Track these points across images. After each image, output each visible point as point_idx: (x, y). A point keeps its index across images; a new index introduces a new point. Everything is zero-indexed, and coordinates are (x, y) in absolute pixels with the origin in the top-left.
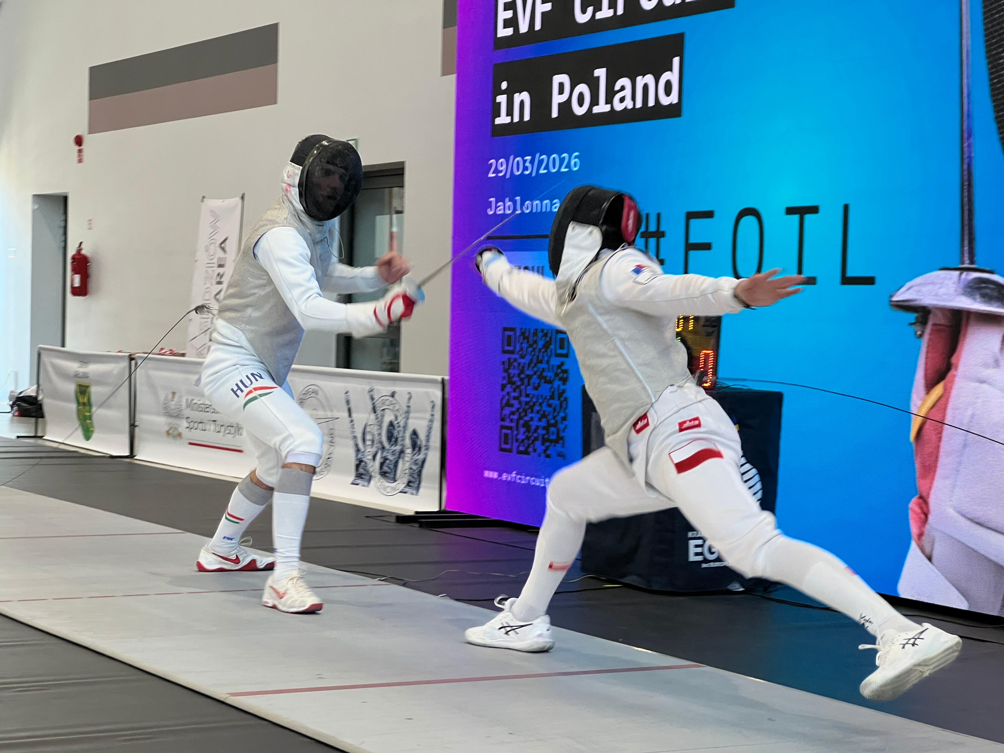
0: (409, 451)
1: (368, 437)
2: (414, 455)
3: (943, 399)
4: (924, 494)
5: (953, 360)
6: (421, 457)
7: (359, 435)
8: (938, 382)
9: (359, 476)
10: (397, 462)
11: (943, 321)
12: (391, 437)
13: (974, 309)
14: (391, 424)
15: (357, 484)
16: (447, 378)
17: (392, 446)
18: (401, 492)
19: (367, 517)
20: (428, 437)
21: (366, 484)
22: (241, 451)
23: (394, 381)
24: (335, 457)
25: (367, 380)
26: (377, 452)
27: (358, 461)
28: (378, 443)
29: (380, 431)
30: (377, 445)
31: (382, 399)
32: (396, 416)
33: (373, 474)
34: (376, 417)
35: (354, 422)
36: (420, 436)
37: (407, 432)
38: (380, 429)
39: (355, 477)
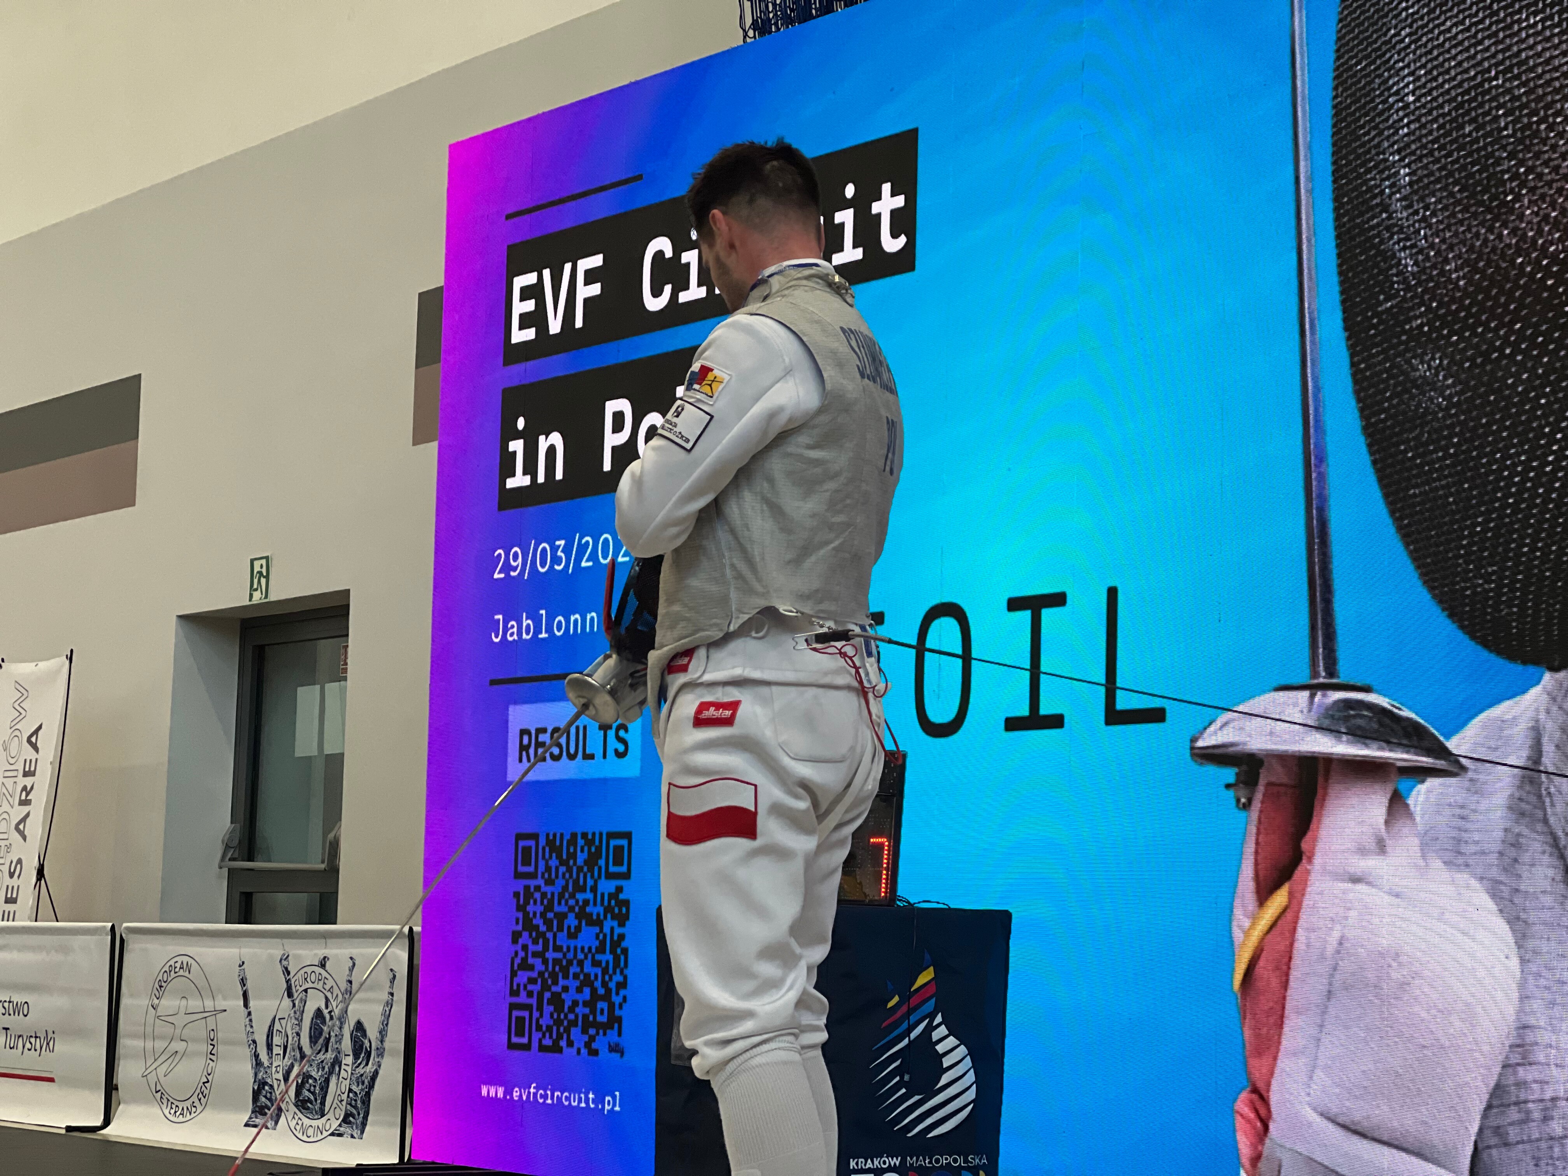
0: (349, 1060)
1: (277, 1040)
2: (357, 1067)
3: (1289, 915)
4: (1261, 1085)
5: (1305, 845)
6: (370, 1068)
7: (261, 1040)
8: (1276, 886)
9: (259, 1110)
10: (327, 1081)
11: (1285, 780)
12: (317, 1037)
13: (1338, 754)
14: (319, 1013)
15: (256, 1126)
16: (417, 929)
17: (318, 1053)
18: (332, 1134)
20: (383, 1033)
21: (271, 1124)
22: (51, 1080)
23: (325, 938)
24: (216, 1078)
25: (278, 940)
26: (292, 1066)
27: (257, 1084)
28: (294, 1050)
29: (298, 1028)
30: (293, 1054)
31: (302, 972)
32: (327, 1000)
33: (283, 1106)
34: (291, 1004)
35: (253, 1016)
36: (369, 1033)
37: (346, 1027)
38: (298, 1025)
39: (253, 1112)
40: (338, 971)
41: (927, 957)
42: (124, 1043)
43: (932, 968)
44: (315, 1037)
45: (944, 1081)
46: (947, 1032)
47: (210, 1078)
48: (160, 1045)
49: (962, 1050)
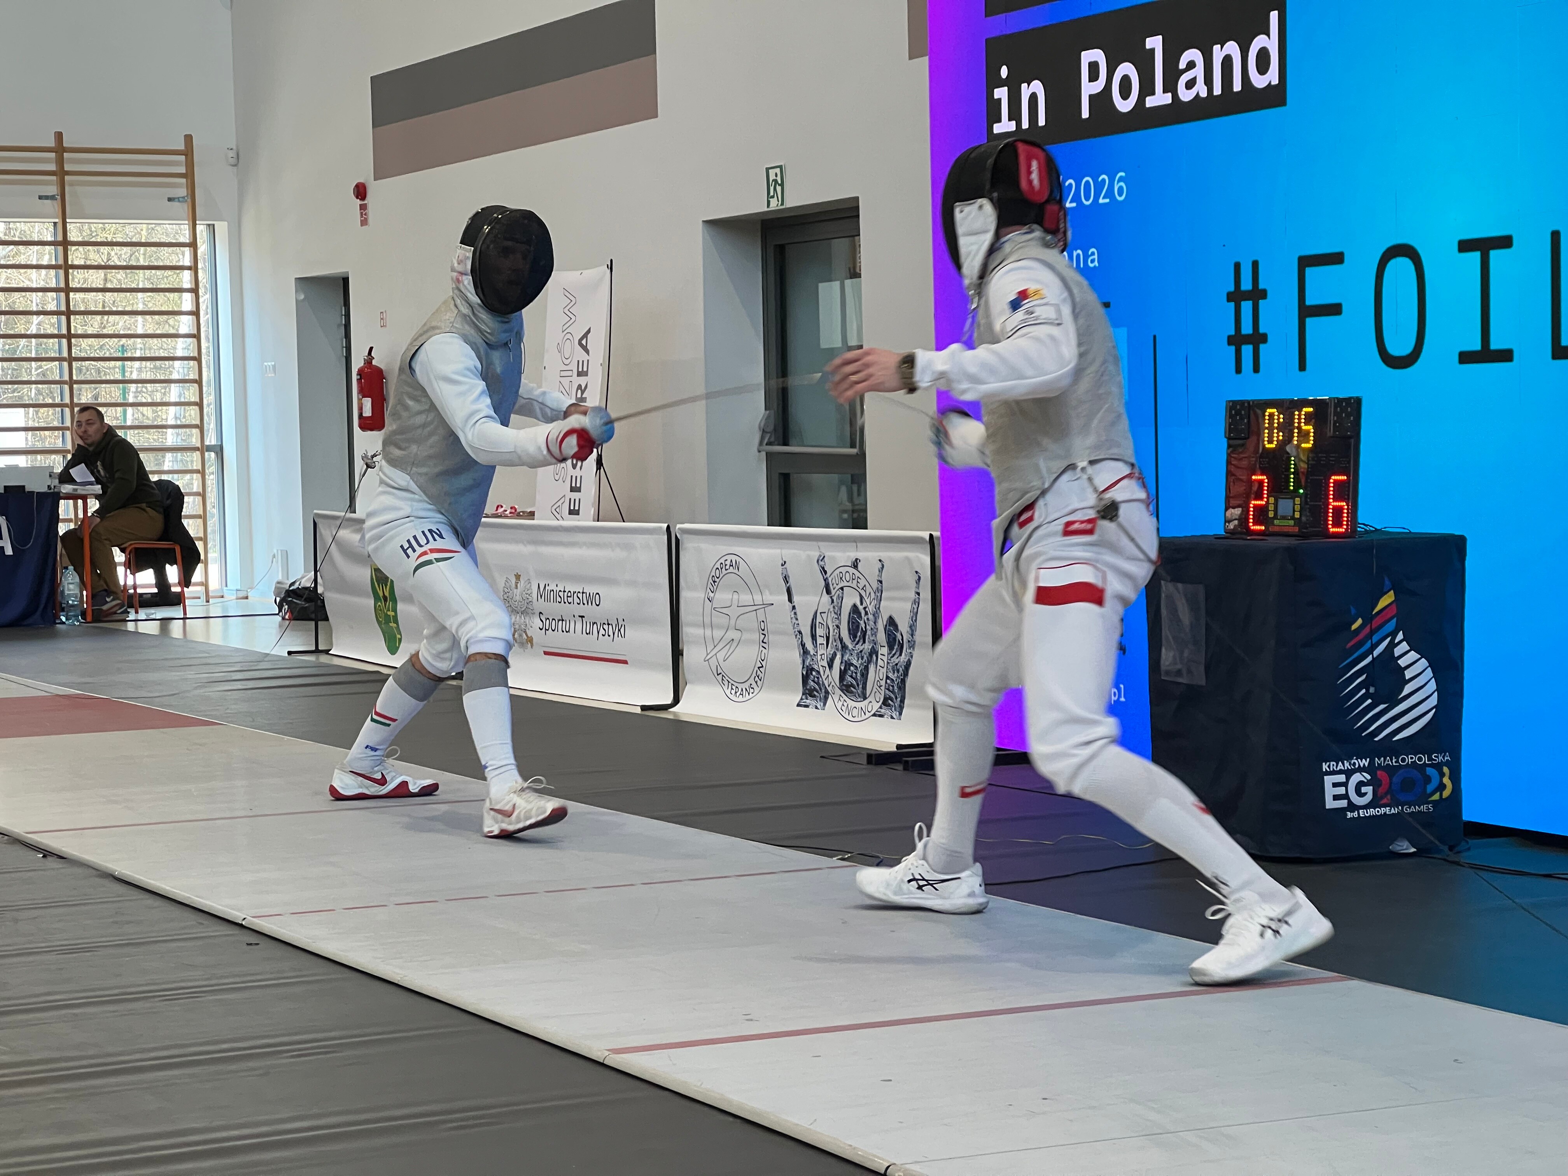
0: (885, 651)
1: (820, 631)
2: (892, 657)
6: (903, 658)
7: (806, 631)
9: (809, 692)
10: (867, 668)
12: (855, 630)
14: (855, 609)
15: (807, 706)
16: (937, 534)
17: (857, 644)
18: (874, 715)
19: (822, 757)
20: (912, 628)
21: (820, 704)
22: (625, 662)
23: (856, 542)
24: (769, 665)
25: (815, 543)
26: (835, 655)
27: (805, 669)
28: (835, 641)
29: (838, 621)
30: (835, 644)
31: (837, 572)
32: (861, 598)
33: (829, 689)
34: (830, 600)
35: (798, 610)
36: (900, 628)
37: (880, 621)
38: (838, 619)
39: (803, 695)
40: (869, 570)
41: (1387, 582)
42: (687, 631)
43: (1392, 592)
44: (853, 630)
45: (1406, 692)
46: (1408, 648)
47: (764, 663)
48: (718, 634)
49: (1424, 662)
